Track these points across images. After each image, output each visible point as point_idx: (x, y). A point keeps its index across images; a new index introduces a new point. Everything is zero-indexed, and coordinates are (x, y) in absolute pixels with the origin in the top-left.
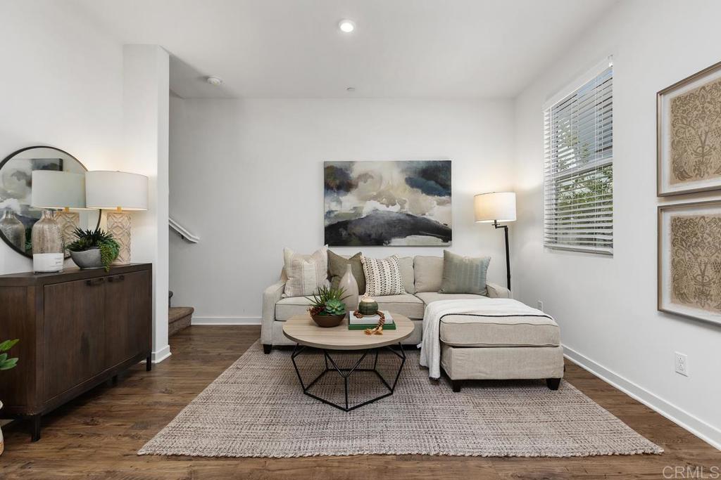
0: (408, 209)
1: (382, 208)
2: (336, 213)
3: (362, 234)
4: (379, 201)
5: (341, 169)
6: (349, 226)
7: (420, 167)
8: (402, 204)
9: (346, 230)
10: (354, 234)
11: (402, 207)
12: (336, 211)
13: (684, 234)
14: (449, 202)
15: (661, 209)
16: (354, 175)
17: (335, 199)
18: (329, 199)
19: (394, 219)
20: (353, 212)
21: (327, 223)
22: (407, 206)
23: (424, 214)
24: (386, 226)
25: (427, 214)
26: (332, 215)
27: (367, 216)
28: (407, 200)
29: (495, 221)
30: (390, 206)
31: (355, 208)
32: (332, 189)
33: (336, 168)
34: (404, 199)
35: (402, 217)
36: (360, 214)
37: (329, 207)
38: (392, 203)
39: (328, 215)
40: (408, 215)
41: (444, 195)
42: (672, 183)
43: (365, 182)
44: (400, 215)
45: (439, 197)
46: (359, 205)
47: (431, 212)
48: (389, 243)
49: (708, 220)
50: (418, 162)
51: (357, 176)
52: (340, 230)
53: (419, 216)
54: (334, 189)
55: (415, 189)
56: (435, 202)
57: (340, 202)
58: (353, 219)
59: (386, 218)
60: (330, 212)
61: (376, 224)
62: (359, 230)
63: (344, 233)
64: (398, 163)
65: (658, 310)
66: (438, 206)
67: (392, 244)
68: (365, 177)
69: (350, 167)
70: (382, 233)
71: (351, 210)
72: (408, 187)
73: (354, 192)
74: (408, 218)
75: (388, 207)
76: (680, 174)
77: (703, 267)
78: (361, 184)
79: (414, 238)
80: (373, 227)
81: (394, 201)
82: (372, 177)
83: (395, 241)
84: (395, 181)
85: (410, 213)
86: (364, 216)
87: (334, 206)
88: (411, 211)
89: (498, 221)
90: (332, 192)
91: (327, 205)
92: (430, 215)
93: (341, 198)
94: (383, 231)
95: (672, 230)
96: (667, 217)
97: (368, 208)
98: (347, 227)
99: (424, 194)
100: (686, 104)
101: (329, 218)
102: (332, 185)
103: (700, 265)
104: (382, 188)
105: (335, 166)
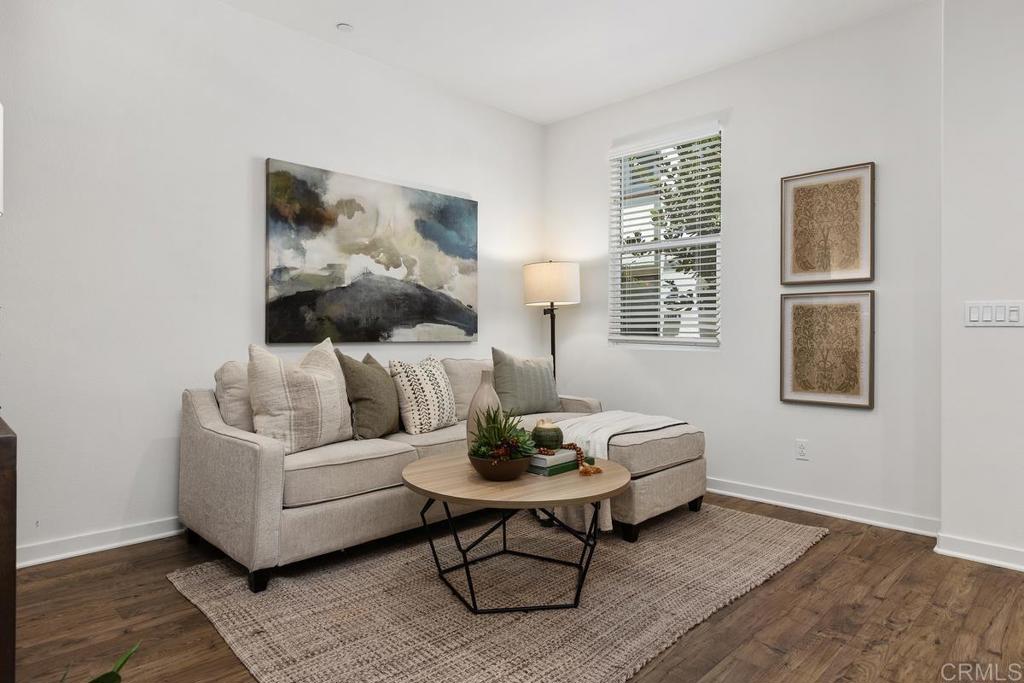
0: (417, 277)
1: (379, 271)
2: (293, 273)
3: (344, 320)
4: (372, 257)
5: (304, 183)
6: (320, 302)
7: (436, 203)
8: (410, 265)
9: (314, 310)
10: (329, 319)
11: (410, 273)
12: (295, 269)
13: (806, 322)
14: (474, 270)
15: (784, 297)
16: (330, 197)
17: (293, 243)
18: (276, 242)
19: (397, 292)
20: (326, 273)
21: (274, 293)
22: (417, 270)
23: (442, 288)
24: (385, 305)
25: (445, 286)
26: (286, 277)
27: (353, 284)
28: (417, 259)
29: (552, 304)
30: (391, 269)
31: (330, 266)
32: (285, 220)
33: (295, 178)
34: (413, 257)
35: (410, 290)
36: (341, 280)
37: (279, 259)
38: (393, 262)
39: (276, 276)
40: (419, 287)
41: (469, 258)
42: (795, 272)
43: (350, 217)
44: (407, 286)
45: (461, 260)
46: (336, 262)
47: (451, 284)
48: (389, 336)
49: (830, 310)
50: (434, 195)
51: (335, 203)
52: (303, 308)
53: (434, 289)
54: (291, 221)
55: (429, 242)
56: (457, 268)
57: (301, 251)
58: (327, 288)
59: (384, 291)
60: (280, 270)
61: (367, 300)
62: (337, 310)
63: (309, 316)
64: (405, 190)
65: (781, 400)
66: (460, 275)
67: (393, 339)
68: (350, 206)
69: (322, 180)
70: (378, 318)
71: (325, 269)
72: (419, 236)
73: (330, 233)
74: (418, 291)
75: (388, 269)
76: (803, 264)
77: (825, 353)
78: (342, 219)
79: (427, 329)
80: (362, 306)
81: (398, 259)
82: (362, 210)
83: (400, 333)
84: (398, 222)
85: (422, 283)
86: (347, 283)
87: (289, 258)
88: (422, 280)
89: (555, 304)
90: (287, 226)
91: (273, 255)
92: (450, 289)
93: (303, 242)
94: (380, 315)
95: (794, 318)
96: (790, 304)
97: (354, 268)
98: (314, 304)
99: (442, 253)
100: (810, 197)
101: (279, 282)
102: (286, 211)
103: (822, 353)
104: (380, 232)
105: (292, 173)
